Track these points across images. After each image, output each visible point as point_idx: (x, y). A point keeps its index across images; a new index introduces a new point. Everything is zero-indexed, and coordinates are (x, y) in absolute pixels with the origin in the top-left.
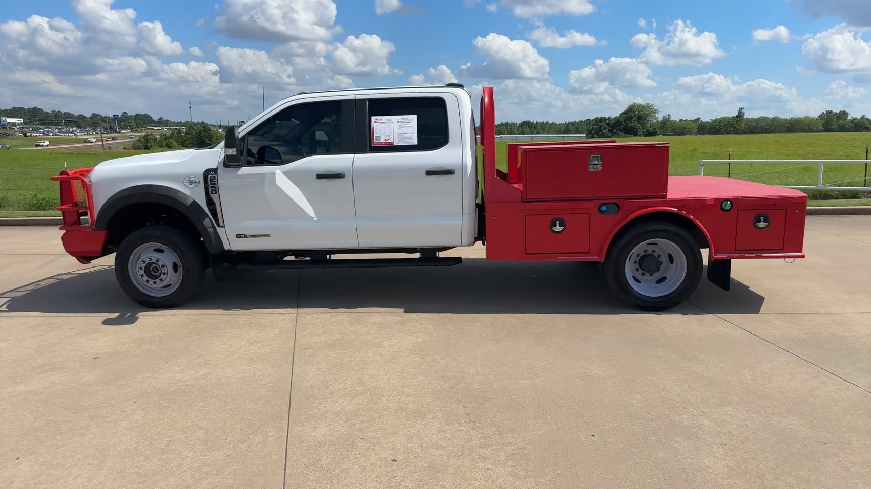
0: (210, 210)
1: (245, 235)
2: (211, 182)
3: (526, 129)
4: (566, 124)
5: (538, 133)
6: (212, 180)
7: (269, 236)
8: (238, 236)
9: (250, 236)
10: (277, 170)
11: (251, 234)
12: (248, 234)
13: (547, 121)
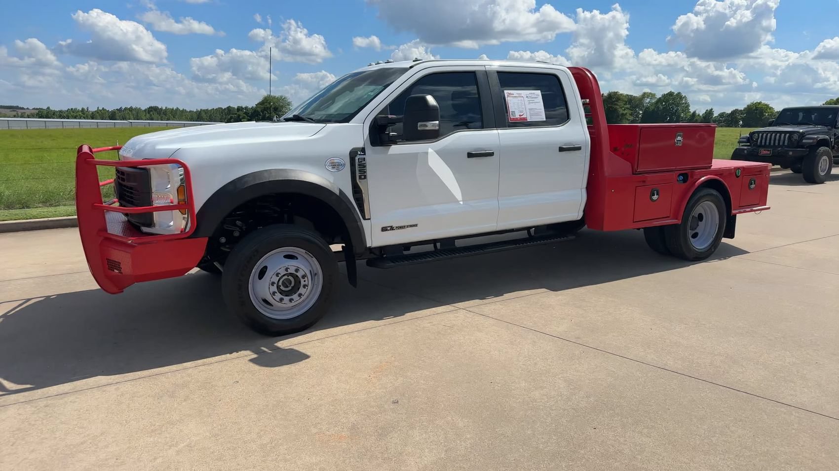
0: (357, 200)
1: (392, 227)
2: (359, 165)
3: (155, 115)
4: (197, 111)
5: (168, 119)
6: (361, 162)
7: (416, 225)
8: (384, 229)
9: (397, 227)
10: (430, 149)
11: (397, 226)
12: (394, 225)
13: (177, 108)
